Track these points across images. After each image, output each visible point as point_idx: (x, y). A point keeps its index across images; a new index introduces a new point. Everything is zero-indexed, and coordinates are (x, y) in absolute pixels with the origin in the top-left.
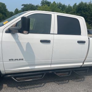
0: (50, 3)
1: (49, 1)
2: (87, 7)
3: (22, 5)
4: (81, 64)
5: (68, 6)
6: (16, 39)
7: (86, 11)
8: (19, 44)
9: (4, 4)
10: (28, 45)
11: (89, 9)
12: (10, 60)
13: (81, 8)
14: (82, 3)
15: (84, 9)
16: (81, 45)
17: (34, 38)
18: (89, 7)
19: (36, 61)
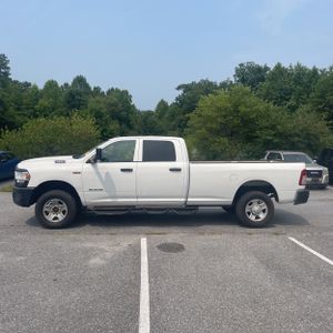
3: (179, 88)
4: (183, 200)
6: (95, 168)
8: (98, 173)
9: (126, 92)
10: (107, 174)
16: (175, 174)
17: (114, 167)
19: (118, 194)
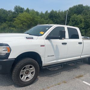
0: (24, 9)
1: (22, 8)
2: (57, 15)
5: (41, 13)
7: (57, 18)
11: (59, 16)
12: (48, 56)
13: (53, 15)
14: (53, 11)
15: (55, 17)
18: (58, 15)
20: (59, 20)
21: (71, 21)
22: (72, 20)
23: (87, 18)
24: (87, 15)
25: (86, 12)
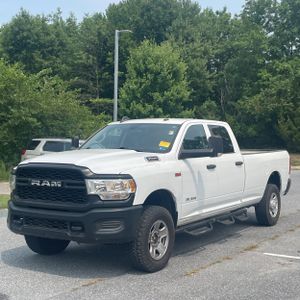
2: (53, 36)
20: (67, 64)
21: (135, 74)
22: (135, 69)
23: (194, 57)
24: (193, 40)
25: (184, 28)
